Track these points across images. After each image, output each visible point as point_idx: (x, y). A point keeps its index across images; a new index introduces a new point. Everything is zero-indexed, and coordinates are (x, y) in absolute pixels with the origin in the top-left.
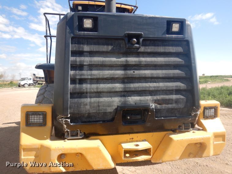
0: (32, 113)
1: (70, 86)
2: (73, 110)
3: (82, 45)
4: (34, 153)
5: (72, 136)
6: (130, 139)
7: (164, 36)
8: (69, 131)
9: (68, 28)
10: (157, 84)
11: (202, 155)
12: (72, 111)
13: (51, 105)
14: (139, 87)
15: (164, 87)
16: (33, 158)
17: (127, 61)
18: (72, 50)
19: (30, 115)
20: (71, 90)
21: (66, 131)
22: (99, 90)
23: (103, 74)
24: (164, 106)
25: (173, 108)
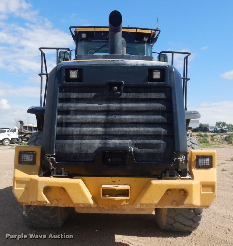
0: (24, 152)
1: (57, 129)
2: (58, 149)
3: (68, 93)
4: (24, 185)
5: (57, 174)
6: (112, 182)
7: (145, 83)
8: (54, 168)
9: (57, 79)
10: (138, 128)
11: (184, 202)
12: (57, 151)
13: (40, 147)
14: (118, 131)
15: (144, 131)
16: (23, 190)
17: (108, 107)
18: (60, 97)
19: (22, 154)
20: (57, 132)
21: (51, 168)
22: (81, 133)
23: (86, 119)
24: (144, 150)
25: (153, 152)
